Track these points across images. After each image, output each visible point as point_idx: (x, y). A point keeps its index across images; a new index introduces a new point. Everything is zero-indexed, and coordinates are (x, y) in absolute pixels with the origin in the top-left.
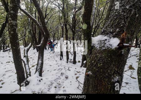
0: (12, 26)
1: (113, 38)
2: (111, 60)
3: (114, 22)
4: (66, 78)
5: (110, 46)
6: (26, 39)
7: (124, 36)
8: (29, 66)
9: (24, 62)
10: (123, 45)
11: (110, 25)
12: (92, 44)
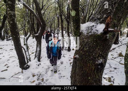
0: (11, 16)
1: (100, 24)
2: (97, 45)
3: (102, 9)
4: (61, 63)
5: (96, 32)
6: (26, 30)
7: (109, 21)
8: (29, 53)
9: (24, 49)
10: (108, 30)
11: (98, 12)
12: (81, 30)
